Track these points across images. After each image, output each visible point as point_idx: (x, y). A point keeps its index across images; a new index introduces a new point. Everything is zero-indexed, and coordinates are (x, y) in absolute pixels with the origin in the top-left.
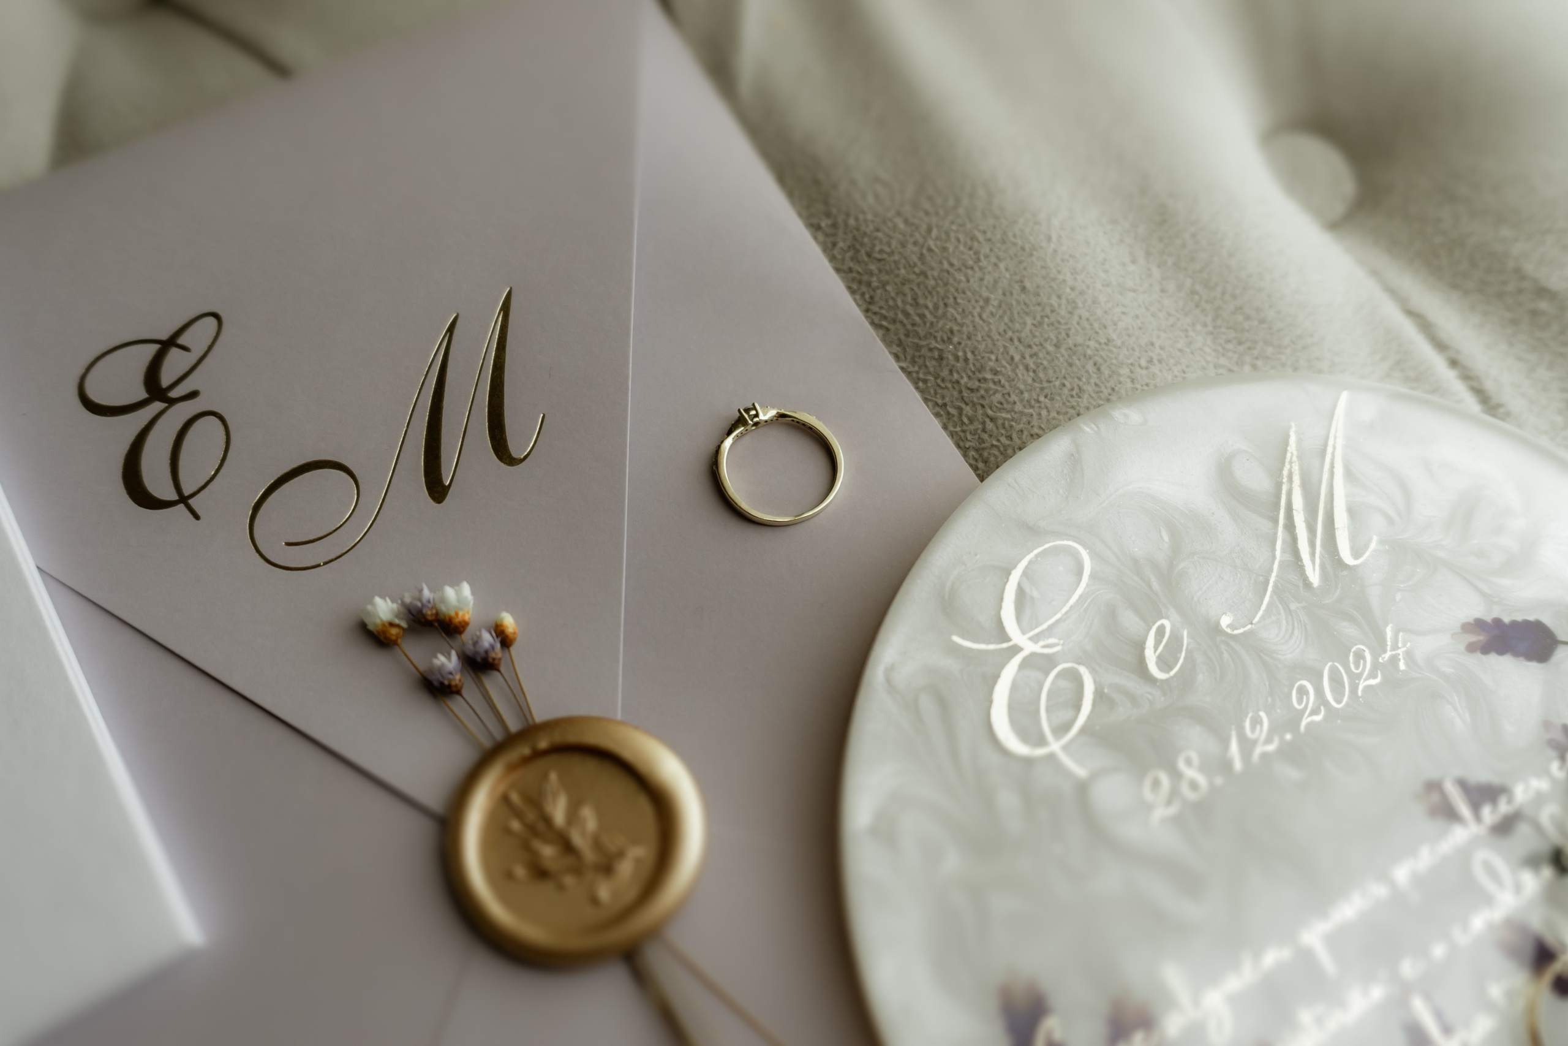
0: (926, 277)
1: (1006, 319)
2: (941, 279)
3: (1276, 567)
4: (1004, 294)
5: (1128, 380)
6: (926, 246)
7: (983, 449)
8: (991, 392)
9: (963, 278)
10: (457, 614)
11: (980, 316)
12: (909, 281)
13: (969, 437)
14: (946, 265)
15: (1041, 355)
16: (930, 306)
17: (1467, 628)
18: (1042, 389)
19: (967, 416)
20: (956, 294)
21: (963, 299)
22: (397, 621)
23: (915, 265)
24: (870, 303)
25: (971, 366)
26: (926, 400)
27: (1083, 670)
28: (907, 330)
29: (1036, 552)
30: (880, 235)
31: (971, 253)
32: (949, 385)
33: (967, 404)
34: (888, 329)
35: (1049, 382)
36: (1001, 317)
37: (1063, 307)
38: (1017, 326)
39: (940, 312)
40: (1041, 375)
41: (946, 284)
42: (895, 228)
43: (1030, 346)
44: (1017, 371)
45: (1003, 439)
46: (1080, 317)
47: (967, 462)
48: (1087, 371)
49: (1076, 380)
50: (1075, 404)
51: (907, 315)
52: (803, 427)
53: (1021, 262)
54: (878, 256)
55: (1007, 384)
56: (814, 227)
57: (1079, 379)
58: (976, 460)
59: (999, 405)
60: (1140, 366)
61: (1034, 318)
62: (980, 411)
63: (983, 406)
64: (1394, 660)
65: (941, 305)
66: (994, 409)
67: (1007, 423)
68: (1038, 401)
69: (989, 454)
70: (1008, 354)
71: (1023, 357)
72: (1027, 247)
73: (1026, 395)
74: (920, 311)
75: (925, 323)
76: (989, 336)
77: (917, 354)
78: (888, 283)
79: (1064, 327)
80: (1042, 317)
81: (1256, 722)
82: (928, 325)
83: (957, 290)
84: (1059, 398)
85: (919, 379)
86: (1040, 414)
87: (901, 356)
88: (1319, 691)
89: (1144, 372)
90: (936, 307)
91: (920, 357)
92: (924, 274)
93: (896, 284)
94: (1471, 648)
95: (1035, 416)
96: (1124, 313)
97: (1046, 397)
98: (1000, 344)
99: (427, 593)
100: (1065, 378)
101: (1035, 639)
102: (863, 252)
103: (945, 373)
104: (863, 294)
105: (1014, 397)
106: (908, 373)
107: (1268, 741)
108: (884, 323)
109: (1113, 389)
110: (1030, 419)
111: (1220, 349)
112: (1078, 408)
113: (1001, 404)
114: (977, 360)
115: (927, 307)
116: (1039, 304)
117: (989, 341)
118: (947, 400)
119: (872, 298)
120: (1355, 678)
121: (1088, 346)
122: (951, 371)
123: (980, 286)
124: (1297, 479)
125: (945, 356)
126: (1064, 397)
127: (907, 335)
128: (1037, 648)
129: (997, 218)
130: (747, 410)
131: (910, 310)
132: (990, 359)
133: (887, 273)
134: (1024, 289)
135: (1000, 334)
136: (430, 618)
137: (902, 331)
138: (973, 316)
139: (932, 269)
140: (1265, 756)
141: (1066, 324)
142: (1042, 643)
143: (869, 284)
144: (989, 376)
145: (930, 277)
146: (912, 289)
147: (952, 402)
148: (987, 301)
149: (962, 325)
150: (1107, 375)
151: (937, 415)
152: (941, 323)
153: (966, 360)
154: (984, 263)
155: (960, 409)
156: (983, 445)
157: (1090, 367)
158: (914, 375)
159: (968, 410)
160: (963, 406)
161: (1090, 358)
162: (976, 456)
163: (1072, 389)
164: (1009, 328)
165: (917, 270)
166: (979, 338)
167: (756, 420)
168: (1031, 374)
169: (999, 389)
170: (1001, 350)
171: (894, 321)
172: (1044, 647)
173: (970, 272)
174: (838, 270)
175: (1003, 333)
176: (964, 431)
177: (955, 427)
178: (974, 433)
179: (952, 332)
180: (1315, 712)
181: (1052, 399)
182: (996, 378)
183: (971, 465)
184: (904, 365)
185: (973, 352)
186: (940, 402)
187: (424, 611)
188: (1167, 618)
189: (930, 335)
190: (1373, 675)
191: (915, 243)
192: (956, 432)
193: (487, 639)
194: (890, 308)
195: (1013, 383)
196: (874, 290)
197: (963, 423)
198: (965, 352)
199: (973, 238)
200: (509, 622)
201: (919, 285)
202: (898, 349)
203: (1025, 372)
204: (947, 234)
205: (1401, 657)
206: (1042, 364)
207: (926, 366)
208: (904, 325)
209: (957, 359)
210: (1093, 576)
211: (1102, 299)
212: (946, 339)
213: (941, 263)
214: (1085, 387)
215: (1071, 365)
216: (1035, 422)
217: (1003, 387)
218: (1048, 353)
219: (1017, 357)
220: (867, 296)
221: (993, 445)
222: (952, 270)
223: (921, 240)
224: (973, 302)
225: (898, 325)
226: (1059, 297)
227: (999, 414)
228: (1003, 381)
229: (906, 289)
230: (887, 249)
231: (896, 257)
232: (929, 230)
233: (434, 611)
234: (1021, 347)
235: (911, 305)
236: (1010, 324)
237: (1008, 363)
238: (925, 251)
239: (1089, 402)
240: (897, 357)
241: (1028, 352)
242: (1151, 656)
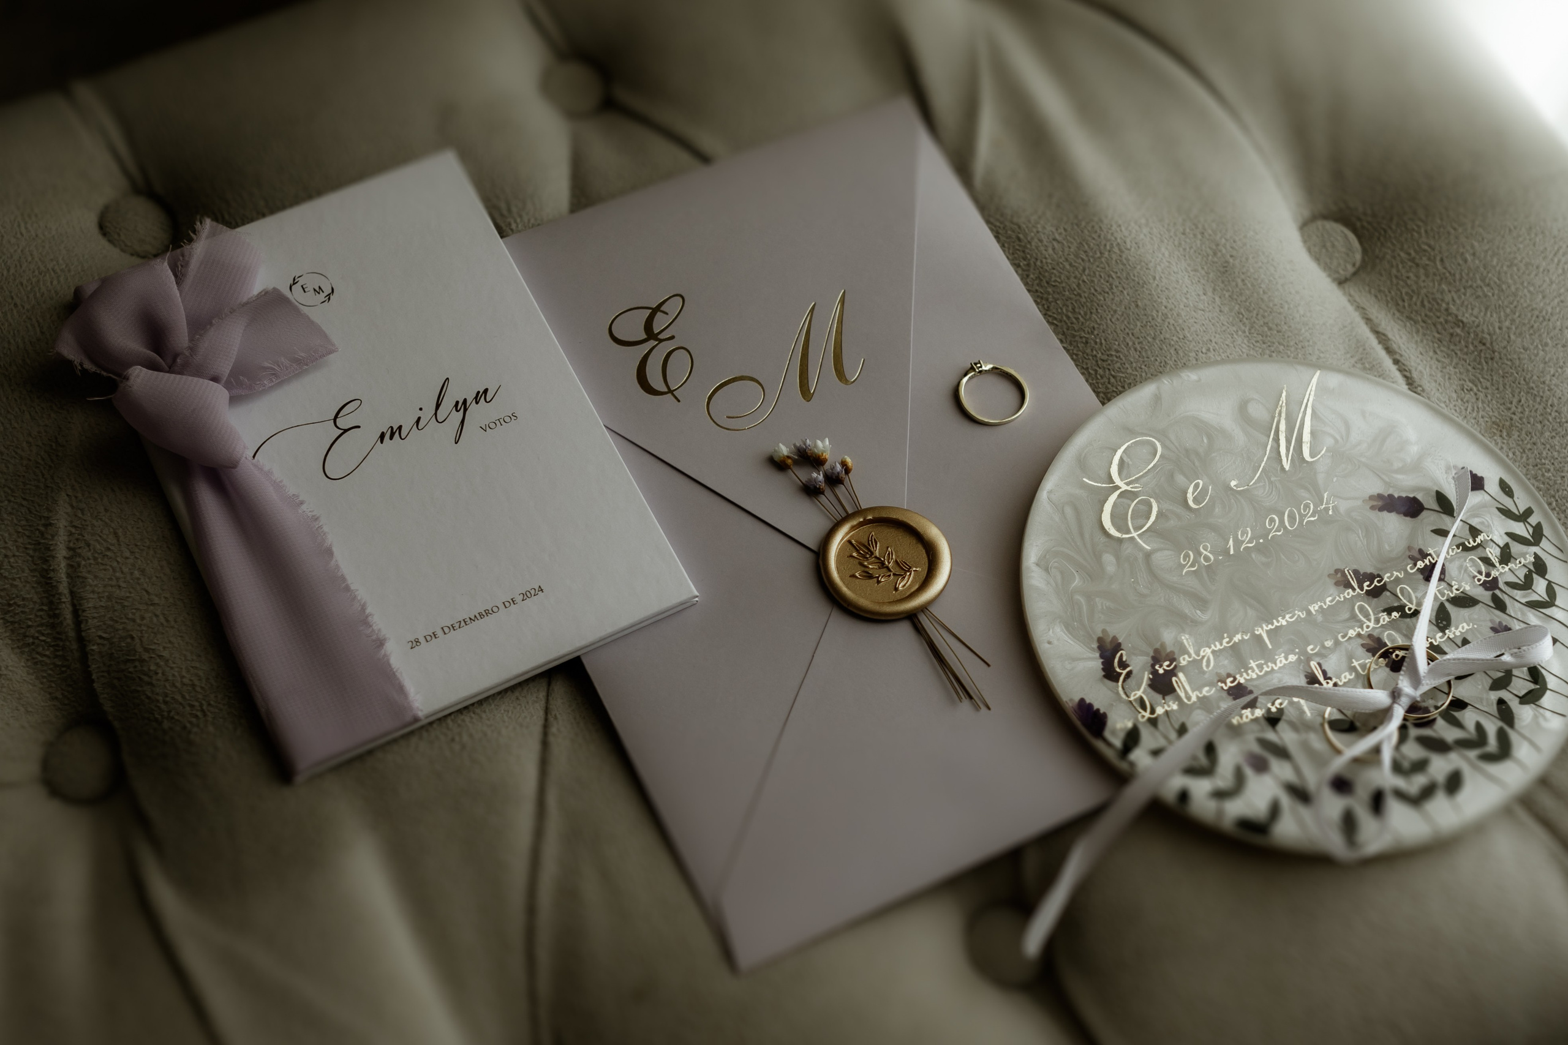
0: (1081, 296)
1: (1126, 322)
2: (1090, 299)
3: (1265, 459)
4: (1125, 308)
5: (1194, 359)
6: (1082, 279)
7: (1108, 393)
8: (1114, 362)
9: (1102, 299)
10: (822, 454)
11: (1111, 320)
12: (1071, 299)
13: (1100, 386)
14: (1093, 291)
15: (1144, 343)
16: (1082, 313)
17: (1371, 498)
18: (1143, 362)
19: (1100, 374)
20: (1097, 307)
21: (1101, 310)
22: (791, 456)
23: (1075, 289)
24: (1047, 310)
25: (1104, 347)
26: (1077, 365)
27: (1152, 500)
28: (1068, 327)
29: (1131, 442)
30: (1055, 271)
31: (1108, 284)
32: (1091, 358)
33: (1100, 368)
34: (1057, 325)
35: (1148, 358)
36: (1123, 321)
37: (1159, 317)
38: (1132, 326)
39: (1088, 317)
40: (1144, 354)
41: (1092, 301)
42: (1064, 268)
43: (1138, 338)
44: (1130, 351)
45: (1118, 386)
46: (1169, 323)
47: (1096, 397)
48: (1171, 353)
49: (1164, 357)
50: (1162, 370)
51: (1068, 317)
52: (1006, 375)
53: (1137, 291)
54: (1053, 284)
55: (1124, 359)
56: (1016, 266)
57: (1166, 357)
58: (1104, 399)
59: (1118, 369)
60: (1202, 352)
61: (1142, 323)
62: (1107, 372)
63: (1109, 370)
64: (1327, 509)
65: (1089, 313)
66: (1116, 371)
67: (1122, 379)
68: (1141, 368)
70: (1125, 341)
71: (1134, 344)
72: (1141, 282)
73: (1134, 365)
74: (1076, 316)
75: (1078, 322)
76: (1115, 331)
77: (1073, 339)
78: (1058, 299)
79: (1159, 328)
80: (1147, 322)
81: (1244, 533)
82: (1080, 324)
83: (1098, 305)
84: (1152, 366)
85: (1074, 354)
86: (1141, 376)
87: (1064, 341)
88: (1282, 521)
89: (1204, 356)
90: (1086, 314)
91: (1074, 341)
92: (1079, 295)
93: (1063, 300)
94: (1373, 508)
96: (1195, 322)
97: (1145, 366)
98: (1121, 336)
99: (808, 442)
100: (1157, 356)
101: (1128, 484)
102: (1044, 281)
103: (1088, 351)
104: (1043, 305)
105: (1127, 365)
106: (1067, 351)
107: (1250, 542)
108: (1055, 322)
109: (1185, 364)
110: (1135, 377)
111: (1252, 346)
113: (1120, 368)
114: (1107, 344)
115: (1080, 314)
116: (1145, 315)
117: (1115, 334)
118: (1089, 365)
119: (1048, 307)
120: (1302, 517)
121: (1172, 340)
122: (1092, 350)
123: (1112, 303)
124: (1283, 415)
125: (1089, 341)
126: (1156, 366)
127: (1068, 329)
128: (1129, 488)
129: (1124, 265)
130: (976, 364)
131: (1070, 314)
132: (1115, 344)
133: (1058, 293)
134: (1137, 306)
135: (1121, 330)
136: (810, 455)
137: (1065, 327)
138: (1107, 320)
139: (1084, 292)
140: (1246, 548)
141: (1160, 326)
142: (1131, 486)
143: (1047, 300)
144: (1114, 353)
145: (1083, 297)
146: (1072, 303)
147: (1092, 367)
148: (1115, 311)
149: (1099, 325)
150: (1182, 356)
151: (1083, 374)
152: (1088, 323)
153: (1101, 344)
154: (1115, 290)
155: (1096, 371)
156: (1108, 391)
157: (1172, 351)
158: (1071, 351)
159: (1100, 371)
160: (1098, 369)
161: (1173, 346)
162: (1104, 397)
163: (1161, 362)
164: (1127, 327)
165: (1075, 292)
166: (1110, 332)
167: (980, 369)
168: (1138, 353)
169: (1119, 361)
170: (1122, 339)
171: (1061, 321)
172: (1132, 488)
173: (1106, 295)
174: (1029, 291)
175: (1123, 330)
176: (1097, 383)
177: (1093, 380)
179: (1094, 328)
180: (1278, 530)
181: (1149, 367)
182: (1118, 355)
183: (1100, 401)
184: (1065, 345)
185: (1105, 340)
186: (1085, 366)
187: (806, 451)
188: (1202, 480)
189: (1081, 329)
190: (1313, 515)
191: (1075, 277)
192: (1093, 384)
193: (839, 468)
194: (1059, 313)
195: (1127, 358)
196: (1050, 303)
197: (1098, 379)
198: (1101, 340)
199: (1109, 276)
200: (849, 460)
201: (1076, 301)
202: (1063, 337)
203: (1134, 352)
204: (1094, 273)
205: (1331, 508)
206: (1144, 348)
207: (1078, 347)
208: (1066, 323)
209: (1096, 343)
210: (1161, 456)
211: (1183, 314)
212: (1090, 332)
213: (1090, 289)
214: (1168, 362)
215: (1161, 349)
217: (1121, 359)
218: (1148, 342)
219: (1130, 344)
220: (1046, 306)
221: (1113, 391)
222: (1095, 293)
223: (1079, 276)
224: (1107, 312)
225: (1063, 323)
226: (1158, 311)
227: (1118, 374)
228: (1121, 356)
229: (1069, 303)
230: (1059, 280)
231: (1064, 285)
232: (1084, 270)
233: (812, 452)
234: (1133, 338)
235: (1071, 312)
236: (1128, 325)
237: (1125, 346)
238: (1080, 282)
239: (1169, 368)
240: (1061, 341)
241: (1136, 342)
242: (1190, 497)
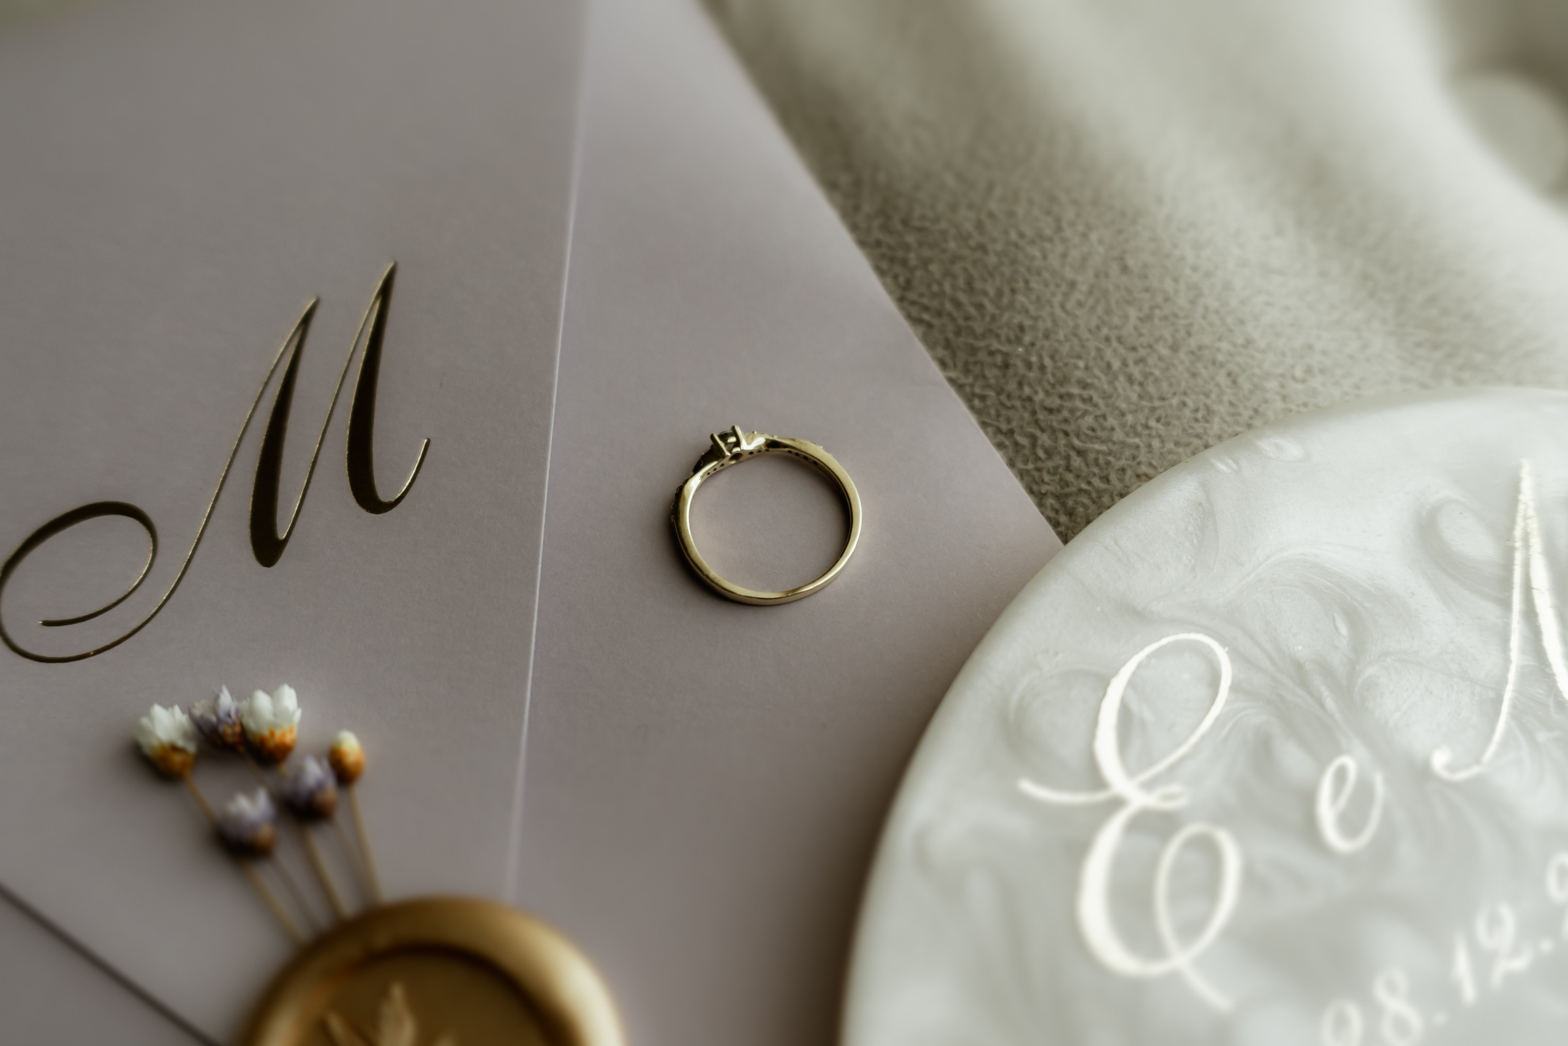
0: (985, 251)
1: (1100, 310)
2: (1007, 255)
3: (1512, 676)
4: (1097, 276)
6: (986, 209)
7: (1067, 495)
8: (1079, 414)
9: (1038, 254)
10: (272, 734)
11: (1063, 307)
12: (962, 258)
13: (1047, 478)
14: (1014, 236)
15: (1150, 361)
16: (991, 291)
18: (1153, 409)
19: (1043, 447)
20: (1028, 276)
21: (1038, 282)
22: (180, 743)
23: (969, 236)
24: (906, 289)
25: (1050, 377)
26: (984, 425)
27: (1223, 837)
28: (959, 326)
29: (1147, 651)
30: (921, 194)
31: (1050, 219)
32: (1018, 404)
33: (1043, 430)
34: (930, 326)
35: (1162, 399)
36: (1093, 309)
37: (1182, 294)
38: (1116, 320)
39: (1005, 300)
40: (1152, 389)
41: (1014, 262)
42: (942, 185)
43: (1134, 349)
44: (1117, 384)
45: (1096, 482)
46: (1207, 308)
47: (1042, 513)
48: (1218, 385)
49: (1202, 397)
50: (1200, 431)
51: (957, 304)
52: (805, 462)
53: (1120, 232)
54: (918, 224)
55: (1101, 403)
56: (830, 185)
57: (1207, 395)
58: (1057, 512)
59: (1090, 433)
60: (1294, 379)
61: (1140, 309)
62: (1062, 441)
63: (1066, 434)
65: (1006, 290)
66: (1083, 437)
67: (1101, 458)
68: (1147, 427)
69: (1076, 502)
70: (1102, 358)
71: (1125, 364)
72: (1129, 210)
73: (1130, 419)
74: (976, 300)
75: (983, 317)
76: (1075, 335)
77: (972, 359)
78: (931, 260)
79: (1182, 322)
80: (1152, 308)
81: (1495, 922)
82: (988, 318)
83: (1029, 270)
84: (1176, 422)
85: (974, 395)
86: (1149, 446)
87: (950, 362)
89: (1300, 387)
90: (1000, 293)
91: (975, 363)
92: (982, 248)
93: (943, 262)
95: (1143, 450)
96: (1268, 304)
97: (1158, 420)
98: (1092, 344)
99: (226, 701)
100: (1185, 393)
101: (1149, 786)
102: (897, 218)
103: (1012, 386)
104: (896, 277)
105: (1111, 421)
106: (959, 387)
107: (1515, 952)
108: (926, 317)
109: (1256, 411)
110: (1135, 453)
111: (1408, 356)
112: (1205, 437)
113: (1093, 430)
114: (1058, 368)
115: (985, 293)
116: (1147, 290)
117: (1075, 341)
118: (1014, 424)
119: (908, 281)
121: (1218, 350)
122: (1020, 384)
123: (1063, 265)
124: (1536, 543)
125: (1012, 361)
126: (1185, 421)
127: (958, 333)
128: (1151, 801)
129: (1086, 171)
130: (724, 437)
131: (963, 298)
132: (1076, 367)
133: (931, 247)
134: (1125, 269)
135: (1090, 331)
136: (230, 740)
137: (950, 328)
138: (1052, 306)
139: (994, 240)
140: (1511, 978)
141: (1186, 317)
142: (1159, 793)
143: (904, 263)
144: (1075, 390)
145: (991, 252)
146: (965, 270)
147: (1022, 427)
148: (1073, 285)
149: (1036, 319)
151: (1000, 446)
152: (1006, 316)
153: (1042, 368)
154: (1068, 232)
155: (1033, 439)
156: (1067, 490)
157: (1222, 379)
158: (968, 389)
159: (1044, 439)
160: (1038, 433)
161: (1222, 365)
162: (1057, 506)
163: (1197, 410)
164: (1104, 323)
165: (972, 243)
166: (1061, 337)
167: (736, 450)
168: (1137, 388)
169: (1090, 409)
170: (1093, 354)
171: (939, 313)
172: (1163, 798)
173: (1047, 245)
174: (862, 243)
175: (1095, 330)
176: (1038, 470)
177: (1026, 462)
178: (1054, 472)
179: (1022, 328)
181: (1167, 424)
182: (1086, 394)
183: (1049, 519)
184: (953, 374)
185: (1052, 357)
186: (1004, 427)
187: (221, 729)
188: (1351, 754)
189: (990, 332)
191: (971, 206)
192: (1028, 471)
193: (314, 772)
194: (934, 295)
195: (1110, 401)
196: (911, 271)
197: (1038, 459)
198: (1040, 357)
199: (1053, 199)
200: (351, 745)
201: (975, 263)
202: (945, 352)
203: (1127, 385)
204: (1016, 193)
206: (1152, 374)
207: (984, 377)
208: (953, 319)
209: (1029, 366)
210: (1235, 688)
211: (1237, 283)
212: (1012, 337)
213: (1006, 233)
214: (1216, 407)
215: (1194, 375)
216: (1143, 457)
217: (1096, 405)
218: (1161, 358)
219: (1116, 365)
220: (902, 280)
221: (1081, 490)
222: (1022, 243)
223: (978, 202)
224: (1052, 287)
225: (945, 319)
226: (1176, 280)
227: (1089, 445)
228: (1096, 398)
229: (957, 268)
230: (930, 214)
231: (943, 225)
232: (990, 188)
233: (238, 729)
234: (1122, 350)
235: (964, 291)
236: (1106, 318)
237: (1102, 372)
238: (984, 217)
239: (1221, 429)
240: (943, 364)
241: (1131, 357)
242: (1327, 814)
